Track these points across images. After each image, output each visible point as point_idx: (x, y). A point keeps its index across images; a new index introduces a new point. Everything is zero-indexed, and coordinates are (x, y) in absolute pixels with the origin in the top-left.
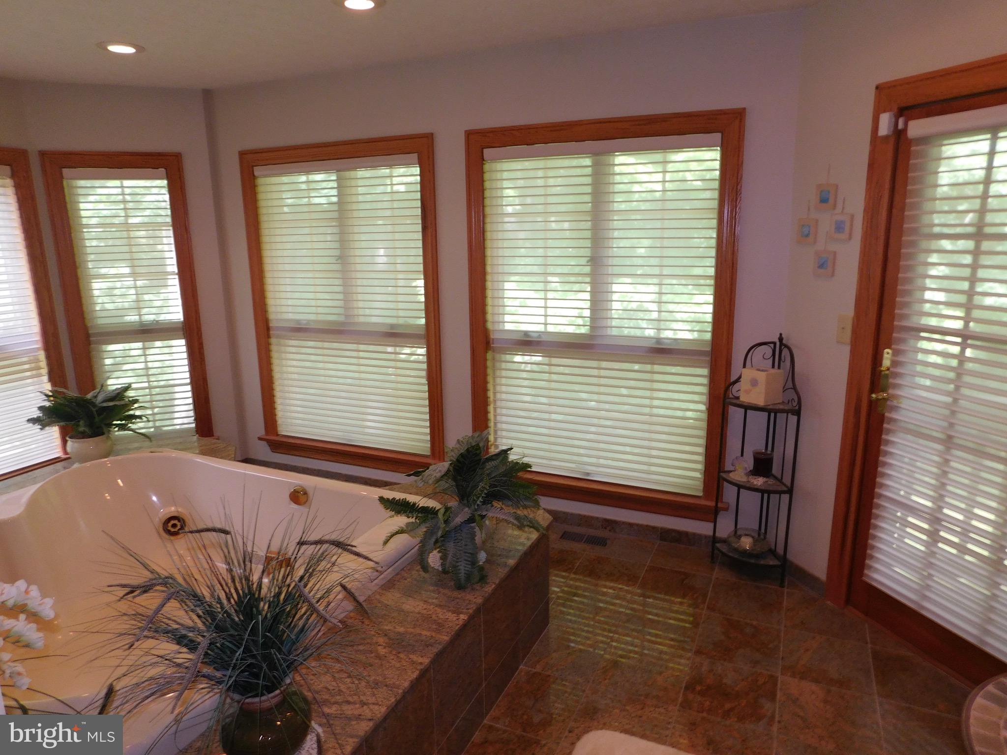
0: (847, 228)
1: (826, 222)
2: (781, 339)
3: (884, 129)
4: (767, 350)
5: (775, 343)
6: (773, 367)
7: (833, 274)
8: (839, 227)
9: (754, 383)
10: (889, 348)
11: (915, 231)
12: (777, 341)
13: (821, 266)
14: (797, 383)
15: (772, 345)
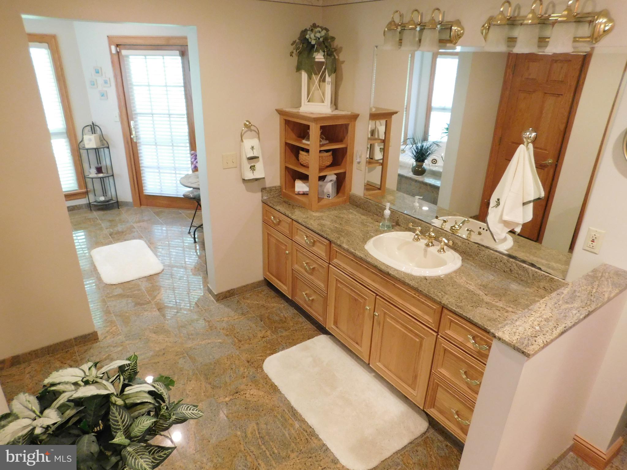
0: (109, 82)
1: (100, 81)
2: (93, 124)
3: (114, 51)
4: (89, 128)
5: (91, 125)
6: (93, 134)
7: (107, 98)
8: (106, 82)
9: (90, 140)
10: (133, 120)
11: (131, 84)
12: (92, 124)
13: (103, 96)
14: (105, 138)
15: (90, 126)
